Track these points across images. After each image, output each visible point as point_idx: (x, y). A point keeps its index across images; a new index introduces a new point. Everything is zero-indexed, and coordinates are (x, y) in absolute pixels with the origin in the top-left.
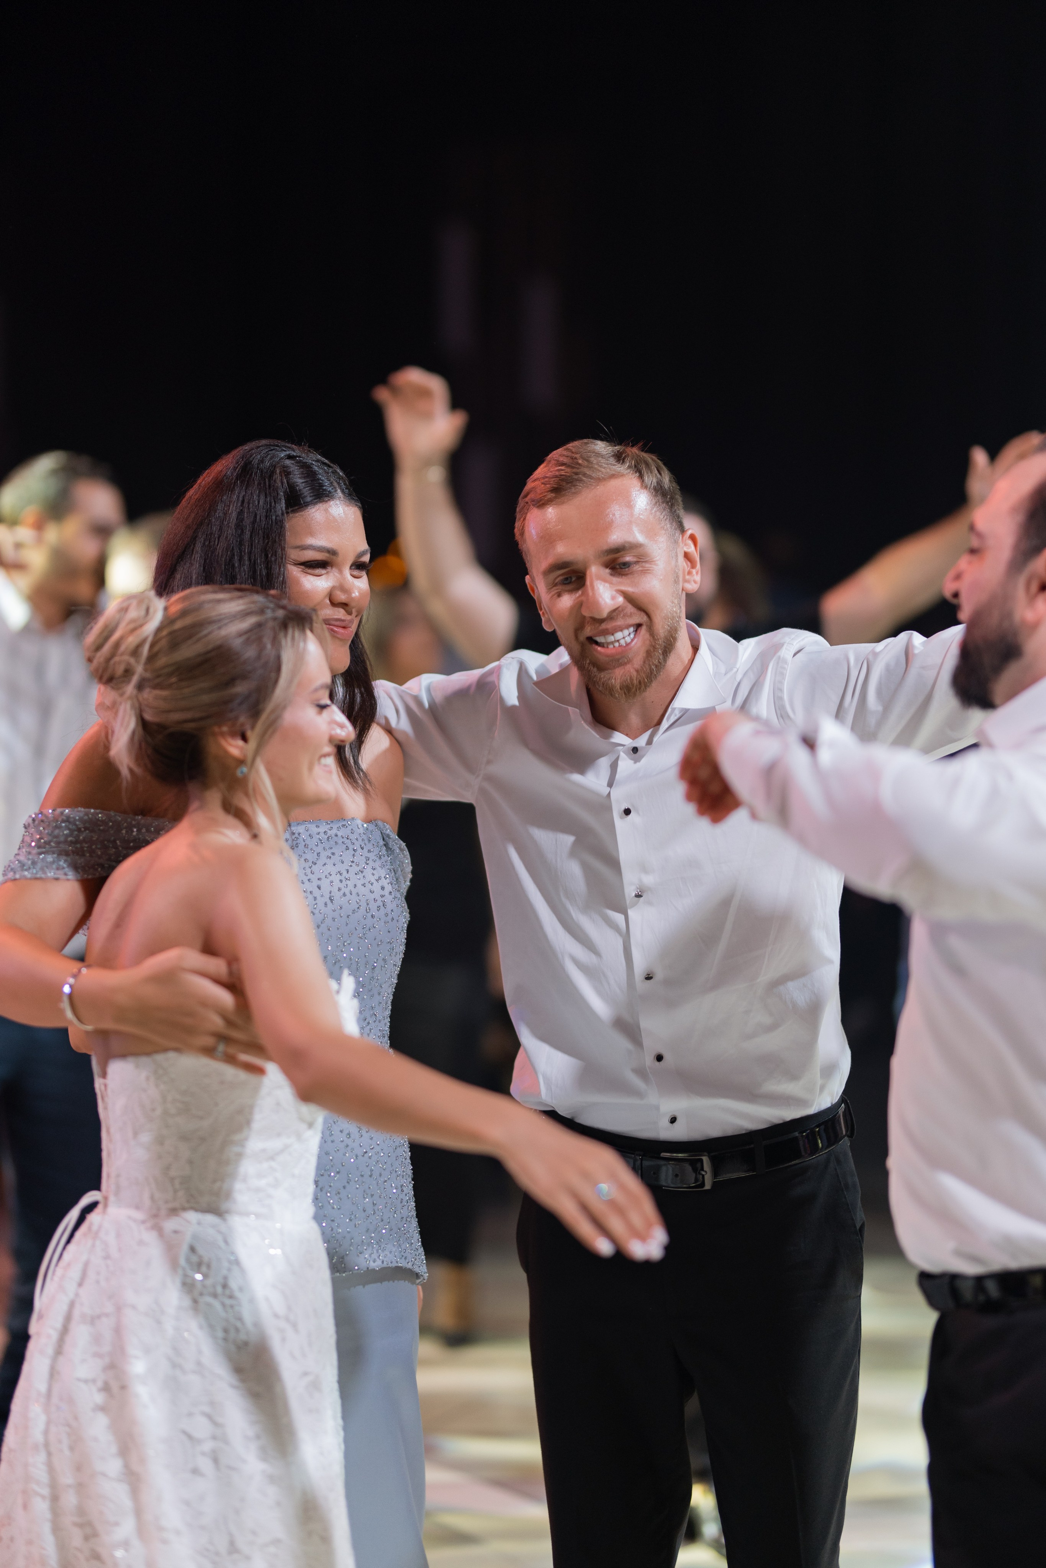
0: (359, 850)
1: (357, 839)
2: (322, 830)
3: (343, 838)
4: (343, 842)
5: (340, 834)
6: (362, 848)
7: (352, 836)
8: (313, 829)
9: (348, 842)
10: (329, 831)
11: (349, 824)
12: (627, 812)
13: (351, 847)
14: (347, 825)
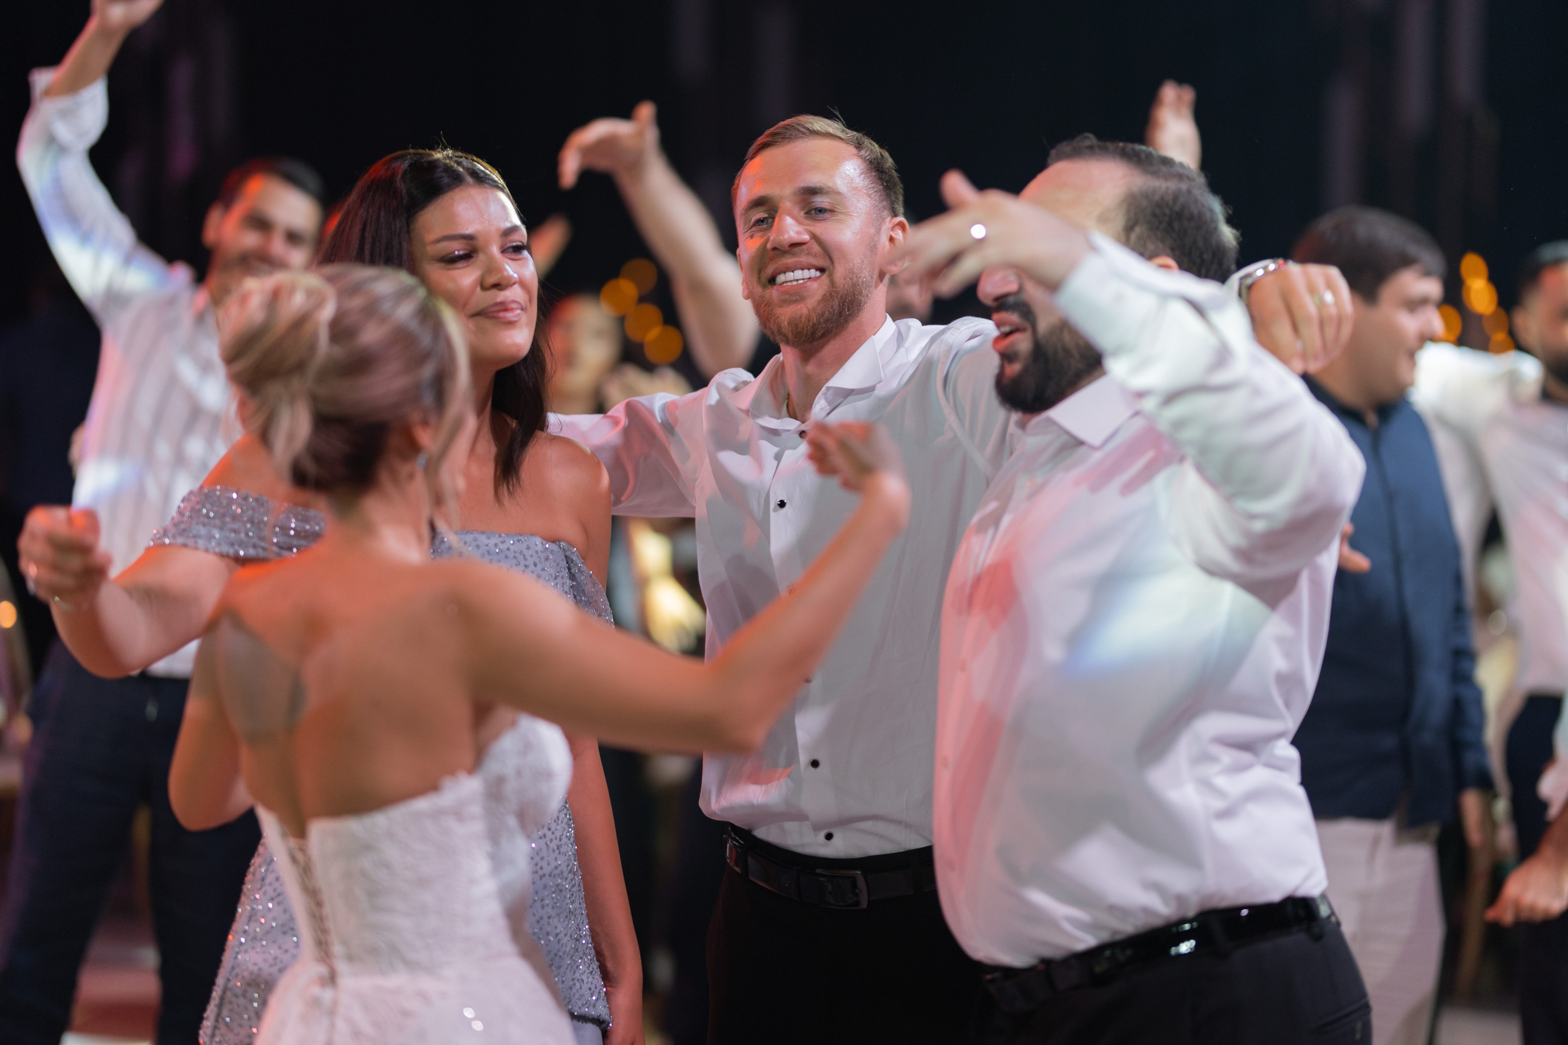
0: (532, 567)
1: (531, 556)
2: (492, 541)
3: (515, 552)
4: (514, 557)
5: (512, 548)
6: (535, 565)
7: (527, 553)
8: (483, 539)
9: (521, 558)
10: (500, 544)
11: (525, 540)
12: (782, 504)
13: (523, 562)
14: (523, 540)
